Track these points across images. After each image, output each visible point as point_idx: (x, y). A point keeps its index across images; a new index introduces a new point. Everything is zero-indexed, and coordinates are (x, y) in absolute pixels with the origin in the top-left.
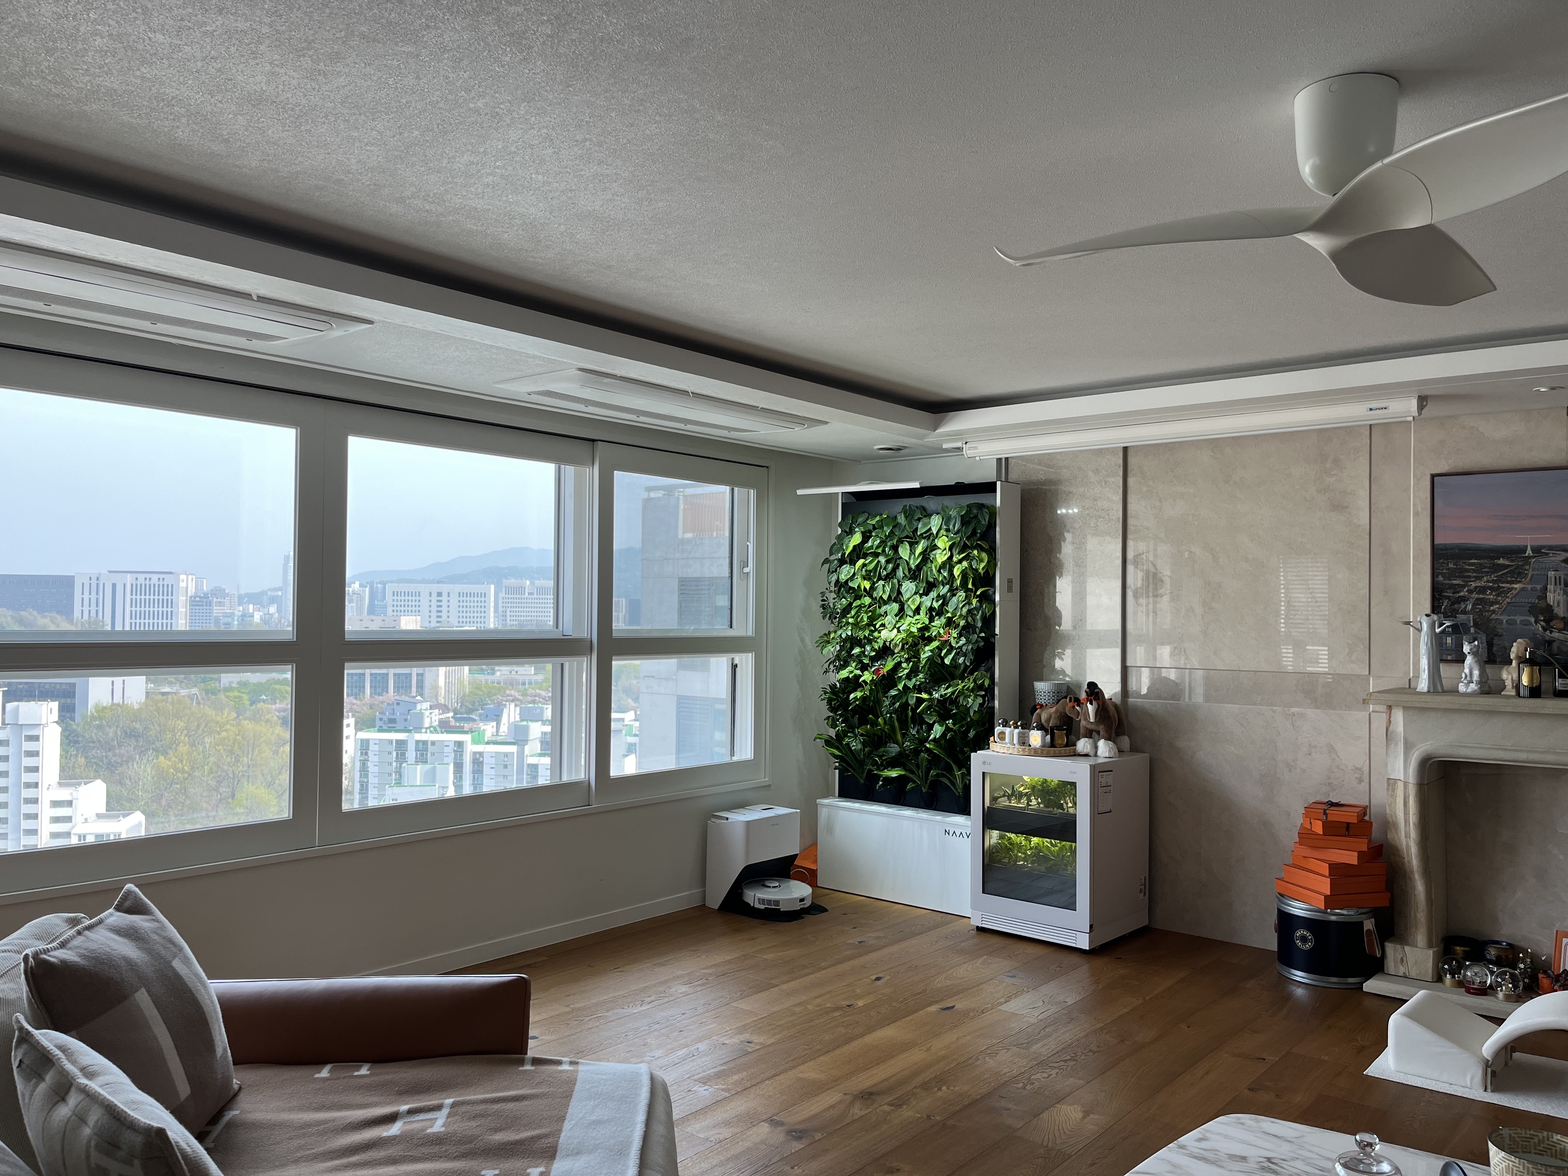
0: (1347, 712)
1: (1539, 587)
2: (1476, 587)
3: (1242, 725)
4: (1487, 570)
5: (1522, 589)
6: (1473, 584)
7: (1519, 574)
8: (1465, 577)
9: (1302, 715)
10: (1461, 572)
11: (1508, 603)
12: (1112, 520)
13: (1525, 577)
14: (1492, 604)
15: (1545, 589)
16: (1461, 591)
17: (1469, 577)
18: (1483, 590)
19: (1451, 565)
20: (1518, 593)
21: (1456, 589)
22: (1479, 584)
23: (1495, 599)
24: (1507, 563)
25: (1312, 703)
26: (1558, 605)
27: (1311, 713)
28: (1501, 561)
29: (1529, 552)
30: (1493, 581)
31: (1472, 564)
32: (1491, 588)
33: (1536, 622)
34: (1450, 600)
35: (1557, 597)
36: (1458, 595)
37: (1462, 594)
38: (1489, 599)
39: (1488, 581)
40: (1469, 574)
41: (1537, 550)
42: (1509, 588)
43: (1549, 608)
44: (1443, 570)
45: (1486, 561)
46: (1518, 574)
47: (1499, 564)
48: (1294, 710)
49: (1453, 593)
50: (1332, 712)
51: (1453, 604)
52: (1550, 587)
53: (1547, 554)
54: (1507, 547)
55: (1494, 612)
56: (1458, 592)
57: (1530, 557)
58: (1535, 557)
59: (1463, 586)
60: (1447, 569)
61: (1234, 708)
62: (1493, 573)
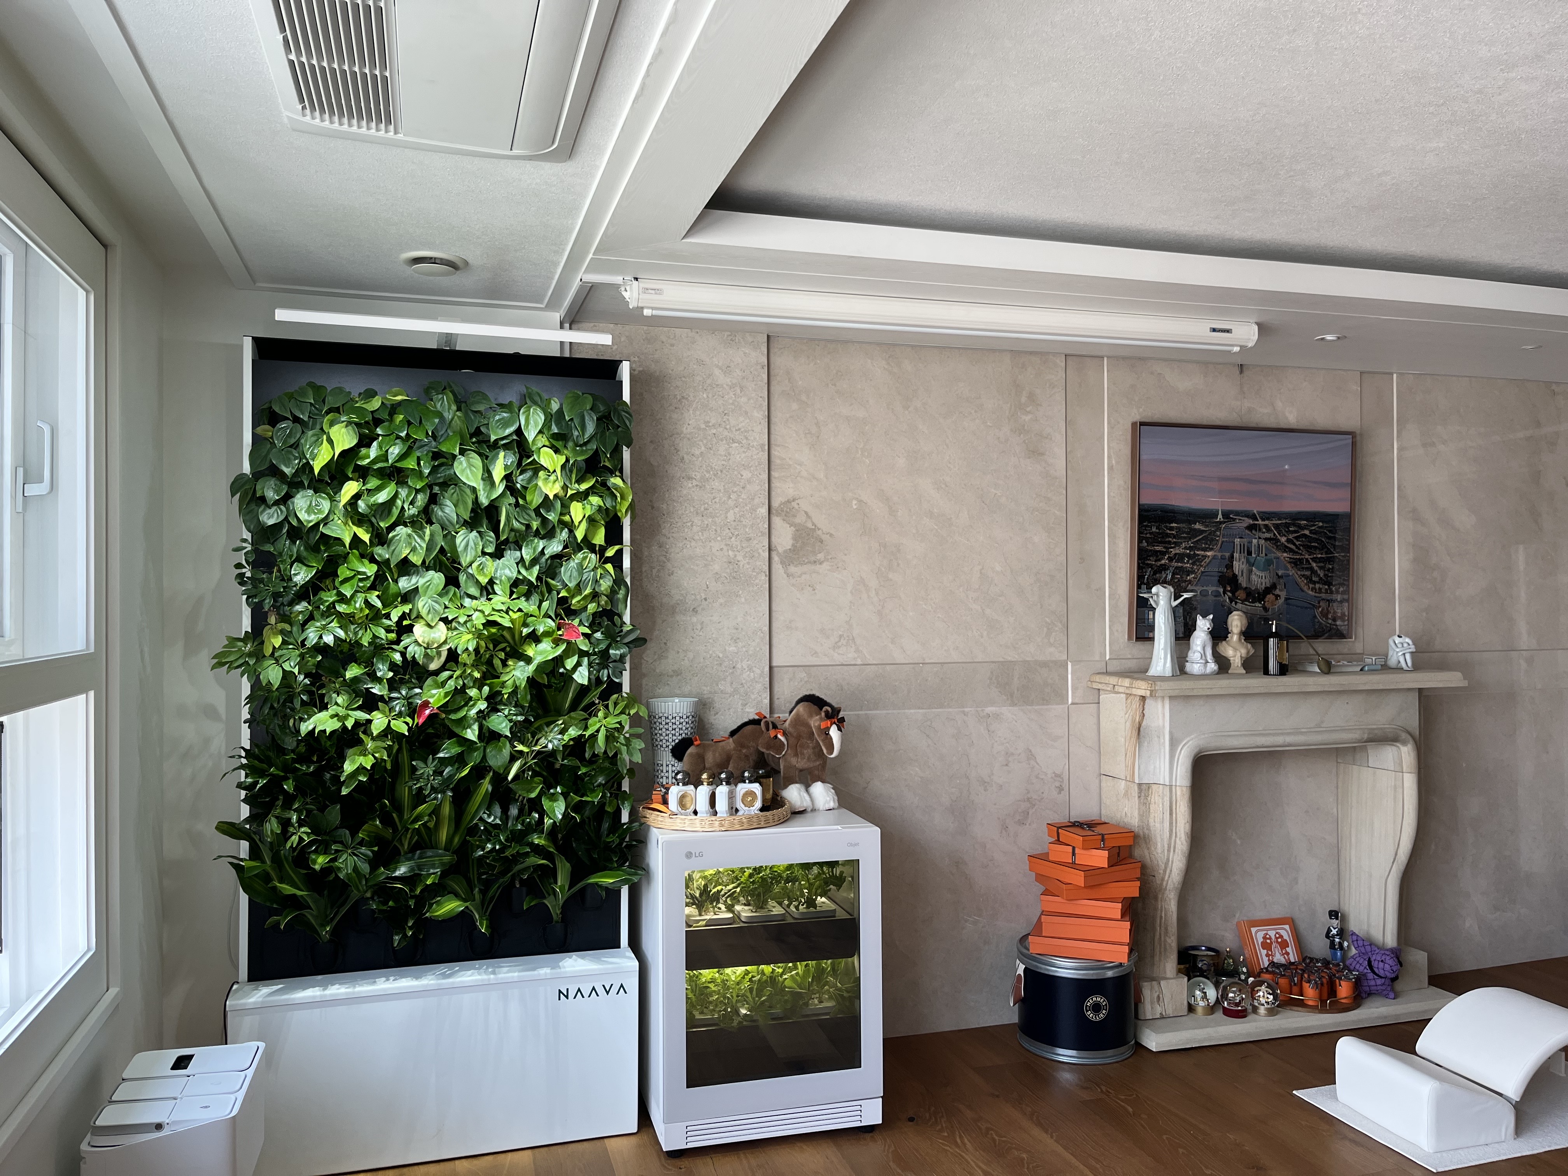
0: (1045, 707)
1: (1227, 555)
2: (1176, 554)
3: (928, 736)
4: (1185, 535)
5: (1214, 557)
6: (1173, 551)
7: (1212, 540)
8: (1165, 542)
9: (997, 717)
10: (1163, 537)
11: (1202, 572)
12: (753, 446)
13: (1216, 544)
14: (1188, 573)
15: (1232, 557)
16: (1162, 559)
17: (1169, 542)
18: (1180, 558)
19: (1154, 529)
20: (1210, 561)
21: (1159, 555)
22: (1178, 552)
23: (1192, 568)
24: (1202, 528)
25: (1008, 699)
26: (1242, 575)
27: (1007, 712)
28: (1197, 526)
29: (1220, 516)
30: (1190, 548)
31: (1172, 529)
32: (1189, 556)
33: (1224, 593)
34: (1152, 569)
35: (1241, 566)
36: (1159, 563)
37: (1163, 562)
38: (1186, 568)
39: (1186, 548)
40: (1170, 539)
41: (1226, 515)
42: (1203, 556)
43: (1235, 576)
44: (1146, 534)
45: (1184, 525)
46: (1209, 541)
47: (1195, 530)
48: (990, 710)
49: (1155, 561)
50: (1029, 707)
51: (1155, 573)
52: (1236, 555)
53: (1234, 520)
54: (1202, 510)
55: (1190, 582)
56: (1160, 560)
57: (1221, 523)
58: (1224, 522)
59: (1163, 554)
60: (1150, 533)
61: (916, 714)
62: (1190, 539)
